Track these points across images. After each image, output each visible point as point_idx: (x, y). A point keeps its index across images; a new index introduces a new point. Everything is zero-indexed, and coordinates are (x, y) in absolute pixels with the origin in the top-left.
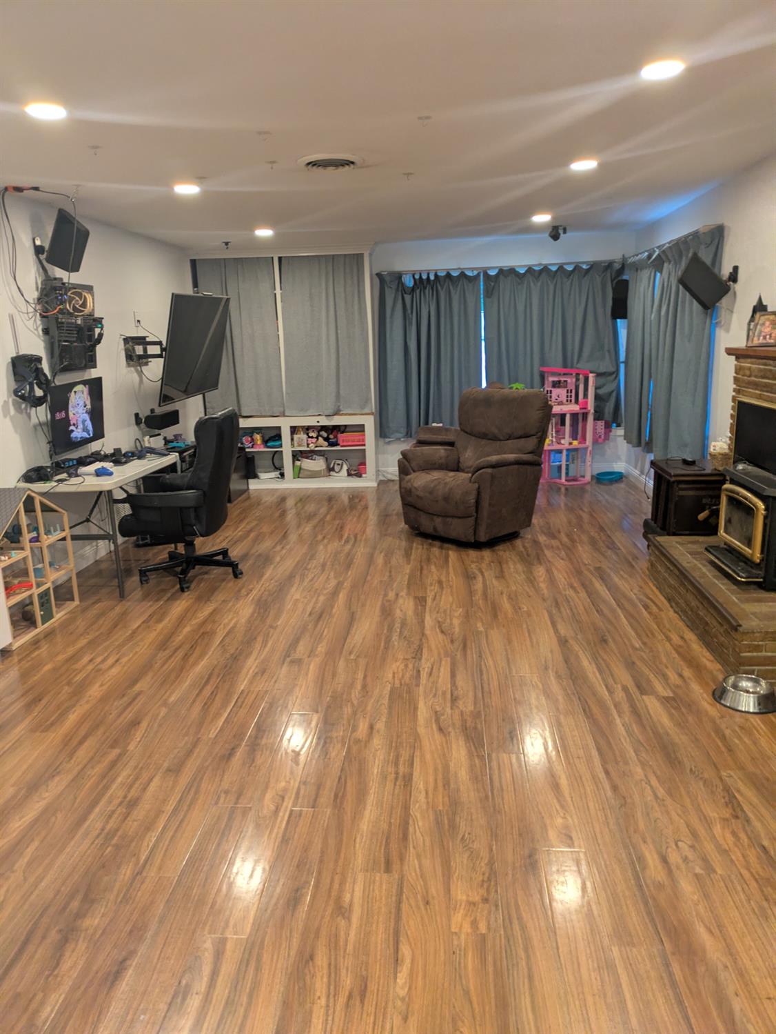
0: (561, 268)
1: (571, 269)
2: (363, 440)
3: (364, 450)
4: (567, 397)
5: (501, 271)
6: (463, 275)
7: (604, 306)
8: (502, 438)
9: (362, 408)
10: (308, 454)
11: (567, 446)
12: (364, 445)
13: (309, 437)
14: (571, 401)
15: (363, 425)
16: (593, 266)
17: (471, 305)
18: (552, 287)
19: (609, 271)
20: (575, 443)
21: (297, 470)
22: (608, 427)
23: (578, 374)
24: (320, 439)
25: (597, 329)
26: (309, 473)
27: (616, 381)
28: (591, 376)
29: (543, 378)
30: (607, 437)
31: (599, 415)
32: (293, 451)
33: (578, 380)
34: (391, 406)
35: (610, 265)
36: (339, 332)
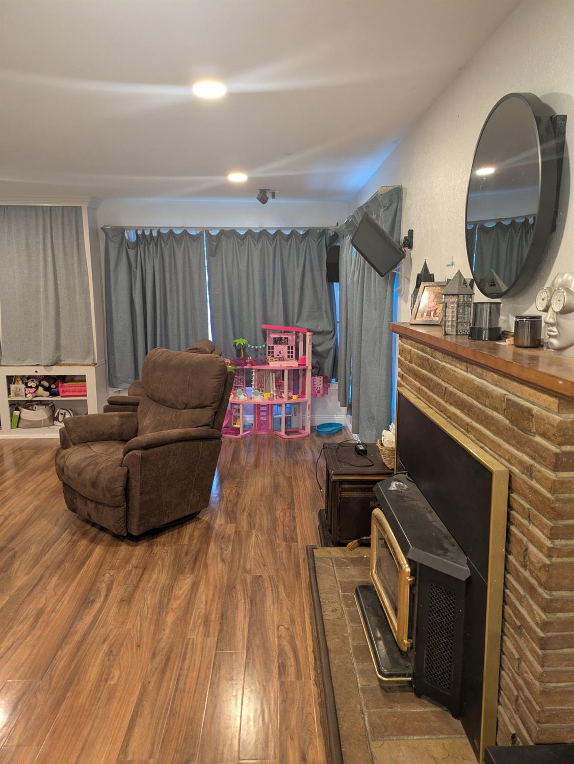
0: (279, 232)
1: (288, 234)
2: (85, 391)
3: (86, 400)
4: (289, 353)
5: (223, 232)
6: (185, 233)
7: (321, 270)
8: (179, 406)
9: (85, 359)
10: (28, 405)
11: (286, 400)
12: (86, 396)
13: (27, 387)
14: (292, 357)
15: (85, 376)
16: (308, 232)
17: (195, 262)
18: (271, 250)
19: (324, 238)
20: (295, 397)
21: (15, 420)
22: (327, 382)
23: (297, 333)
24: (40, 389)
25: (315, 291)
26: (28, 423)
27: (334, 339)
28: (308, 334)
29: (265, 333)
30: (326, 391)
31: (318, 370)
32: (9, 401)
33: (297, 337)
34: (118, 357)
35: (324, 232)
36: (59, 282)
